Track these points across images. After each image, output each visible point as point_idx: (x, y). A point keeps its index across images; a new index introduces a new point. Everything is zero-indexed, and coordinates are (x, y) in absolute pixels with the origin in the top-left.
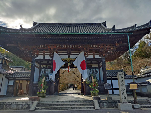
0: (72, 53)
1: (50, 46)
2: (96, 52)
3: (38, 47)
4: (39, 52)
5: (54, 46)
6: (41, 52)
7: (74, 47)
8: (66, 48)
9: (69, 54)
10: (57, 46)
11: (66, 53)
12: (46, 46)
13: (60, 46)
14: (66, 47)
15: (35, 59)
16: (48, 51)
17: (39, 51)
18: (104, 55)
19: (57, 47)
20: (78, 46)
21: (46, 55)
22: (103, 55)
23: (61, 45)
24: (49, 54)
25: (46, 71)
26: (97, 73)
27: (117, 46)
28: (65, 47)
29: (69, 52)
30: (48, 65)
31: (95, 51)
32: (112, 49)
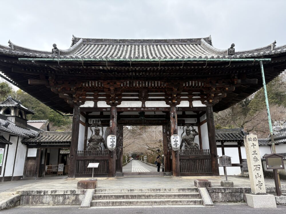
0: (150, 98)
1: (108, 83)
2: (195, 95)
3: (85, 85)
4: (87, 95)
5: (115, 83)
6: (90, 95)
7: (153, 85)
8: (138, 88)
9: (143, 99)
10: (122, 82)
11: (137, 98)
12: (100, 83)
13: (126, 84)
14: (139, 85)
15: (79, 108)
16: (104, 93)
17: (87, 93)
18: (211, 101)
19: (122, 85)
20: (161, 84)
21: (101, 100)
22: (208, 101)
23: (128, 82)
24: (105, 98)
25: (99, 130)
26: (196, 135)
27: (237, 84)
28: (137, 85)
29: (143, 94)
30: (102, 119)
31: (194, 93)
32: (227, 89)
